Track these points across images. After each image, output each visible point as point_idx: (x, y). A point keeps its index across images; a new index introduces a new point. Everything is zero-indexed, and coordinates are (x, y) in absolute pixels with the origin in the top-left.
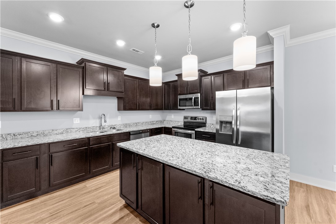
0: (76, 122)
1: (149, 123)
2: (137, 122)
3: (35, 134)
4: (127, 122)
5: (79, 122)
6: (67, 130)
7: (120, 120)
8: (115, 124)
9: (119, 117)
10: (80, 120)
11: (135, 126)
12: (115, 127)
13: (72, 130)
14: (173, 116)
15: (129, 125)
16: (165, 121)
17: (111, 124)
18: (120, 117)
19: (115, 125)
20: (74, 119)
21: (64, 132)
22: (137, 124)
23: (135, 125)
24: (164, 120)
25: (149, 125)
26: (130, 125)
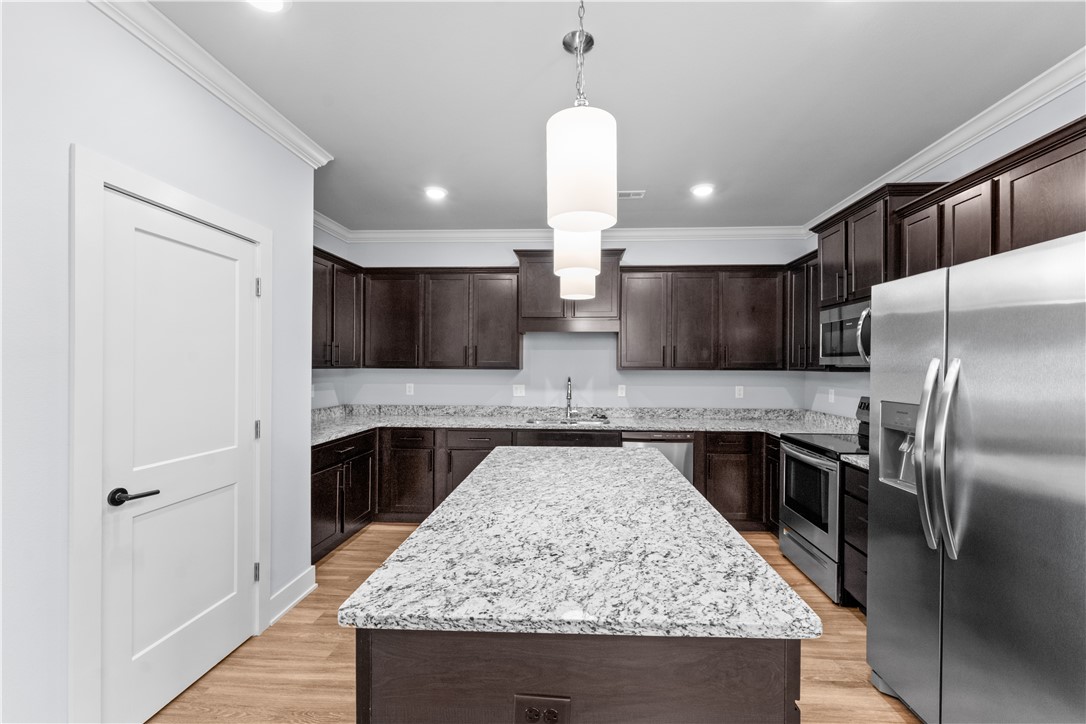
0: (519, 394)
1: (733, 414)
2: (679, 405)
3: (451, 411)
4: (647, 403)
5: (523, 394)
6: (501, 411)
7: (624, 395)
8: (609, 406)
9: (620, 386)
10: (526, 389)
11: (674, 418)
12: (608, 413)
13: (508, 409)
14: (833, 396)
15: (651, 413)
16: (808, 413)
17: (595, 407)
18: (624, 386)
19: (608, 409)
20: (514, 386)
21: (495, 414)
22: (678, 413)
23: (671, 416)
24: (807, 411)
25: (730, 419)
26: (653, 415)
